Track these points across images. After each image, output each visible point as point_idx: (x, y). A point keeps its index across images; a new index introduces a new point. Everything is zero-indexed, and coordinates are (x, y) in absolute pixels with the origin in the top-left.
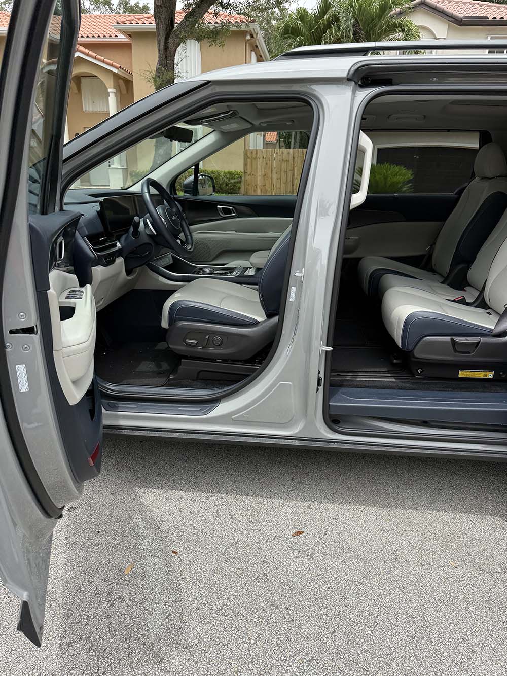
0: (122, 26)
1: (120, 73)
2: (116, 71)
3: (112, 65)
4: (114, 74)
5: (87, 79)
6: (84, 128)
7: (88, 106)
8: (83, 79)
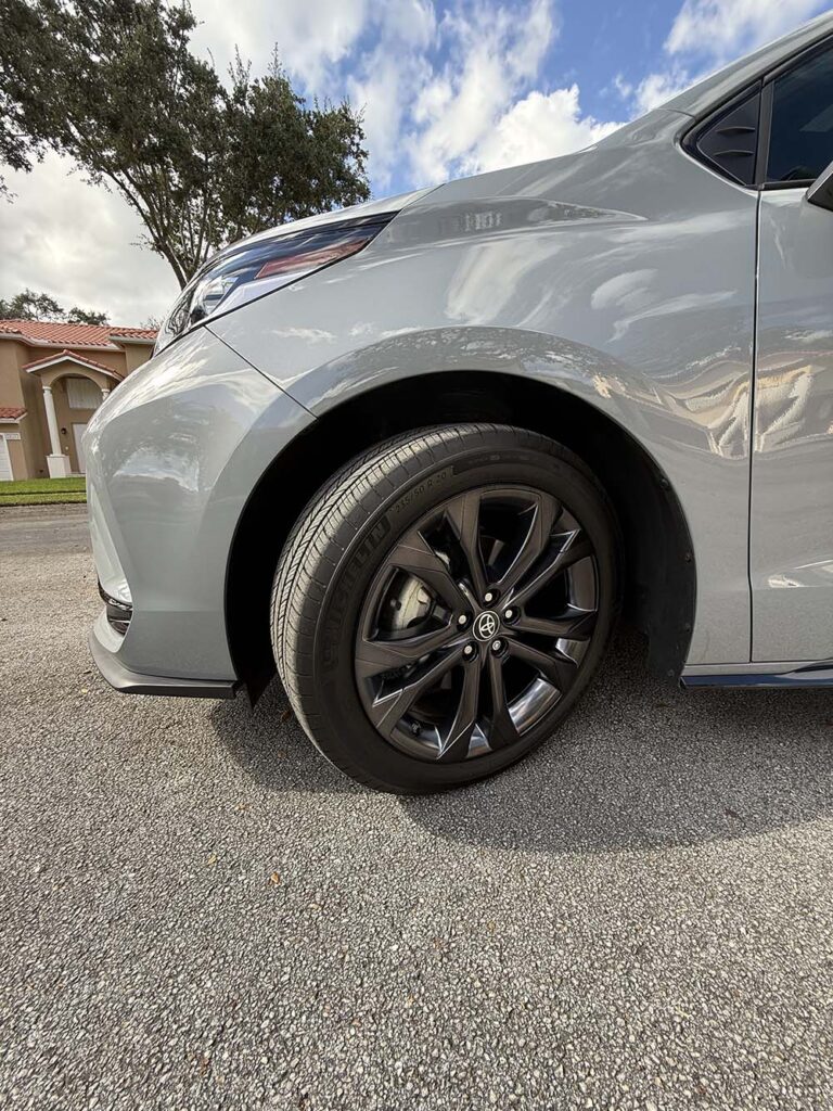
0: (115, 338)
2: (111, 374)
3: (105, 369)
4: (108, 376)
5: (74, 380)
6: (72, 424)
7: (75, 404)
8: (69, 380)
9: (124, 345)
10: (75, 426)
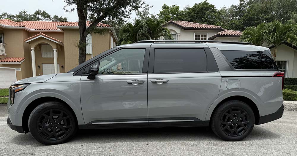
0: (60, 26)
1: (58, 43)
2: (57, 42)
3: (55, 40)
7: (44, 55)
8: (42, 45)
9: (63, 29)
10: (43, 65)
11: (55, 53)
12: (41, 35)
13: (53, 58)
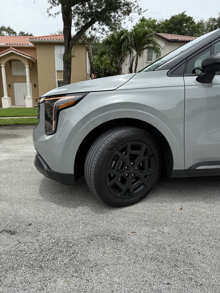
0: (32, 40)
1: (31, 59)
5: (15, 62)
6: (13, 82)
7: (15, 73)
8: (12, 62)
9: (36, 43)
10: (14, 84)
11: (27, 70)
12: (11, 49)
13: (26, 76)
